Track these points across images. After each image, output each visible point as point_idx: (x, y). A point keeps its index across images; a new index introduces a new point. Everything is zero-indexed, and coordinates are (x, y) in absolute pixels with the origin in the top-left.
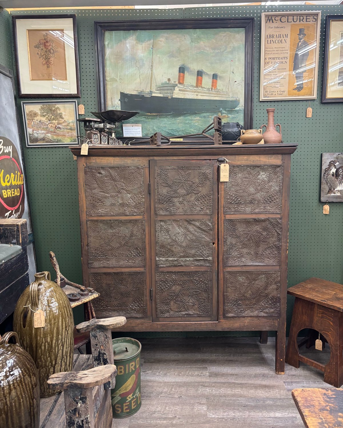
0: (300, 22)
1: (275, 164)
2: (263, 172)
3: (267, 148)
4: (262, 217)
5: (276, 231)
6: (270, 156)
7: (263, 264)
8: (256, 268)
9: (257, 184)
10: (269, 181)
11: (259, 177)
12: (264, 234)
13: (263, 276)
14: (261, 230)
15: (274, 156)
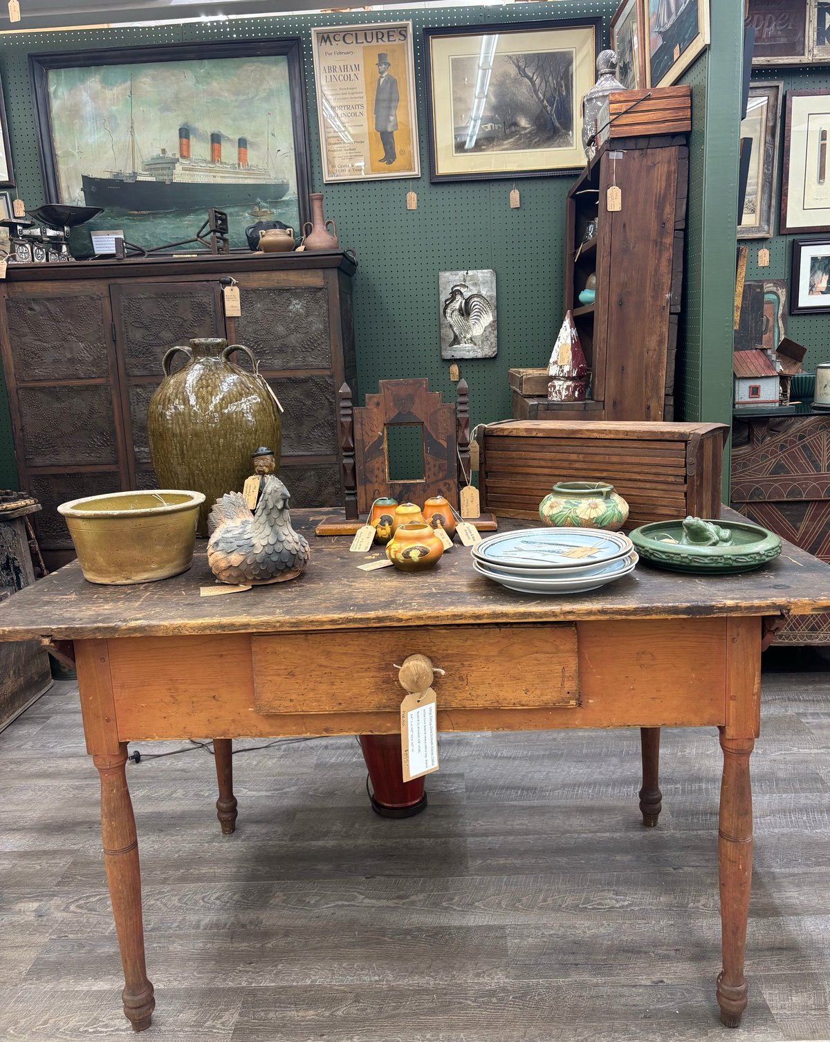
0: (378, 41)
1: (312, 285)
2: (296, 299)
3: (296, 259)
4: (301, 375)
5: (326, 397)
6: (303, 271)
7: (310, 453)
8: (299, 459)
9: (288, 320)
10: (307, 315)
11: (290, 308)
12: (307, 403)
13: (312, 473)
14: (302, 397)
15: (310, 272)
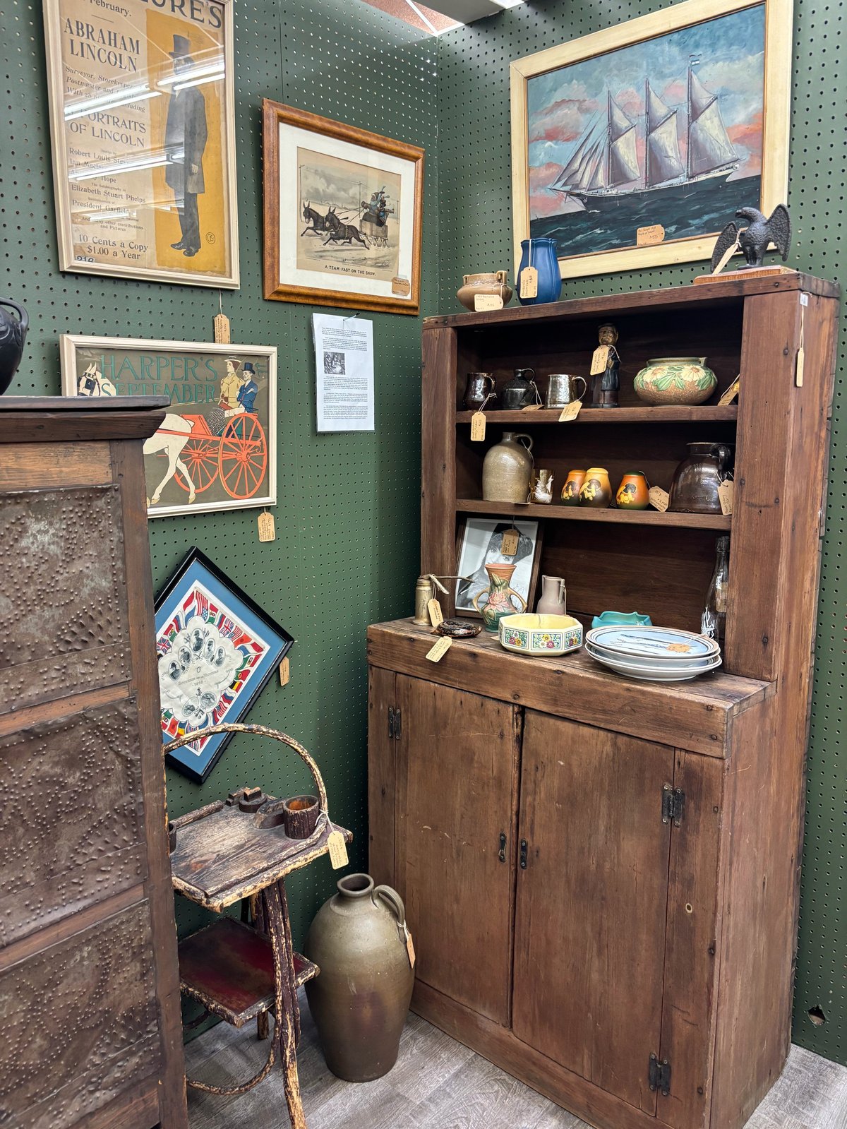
1: (84, 482)
2: (38, 520)
3: (50, 415)
4: (57, 713)
5: (118, 754)
6: (61, 448)
7: (80, 905)
8: (53, 933)
9: (19, 577)
10: (69, 559)
11: (24, 543)
12: (70, 780)
13: (87, 949)
14: (58, 770)
15: (78, 449)
